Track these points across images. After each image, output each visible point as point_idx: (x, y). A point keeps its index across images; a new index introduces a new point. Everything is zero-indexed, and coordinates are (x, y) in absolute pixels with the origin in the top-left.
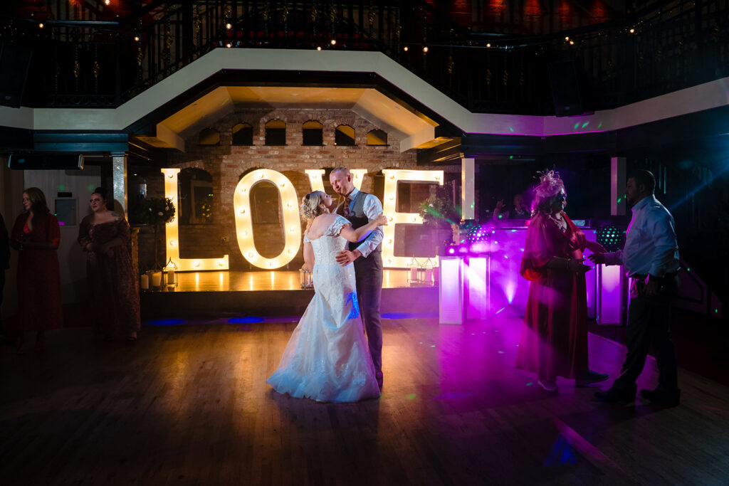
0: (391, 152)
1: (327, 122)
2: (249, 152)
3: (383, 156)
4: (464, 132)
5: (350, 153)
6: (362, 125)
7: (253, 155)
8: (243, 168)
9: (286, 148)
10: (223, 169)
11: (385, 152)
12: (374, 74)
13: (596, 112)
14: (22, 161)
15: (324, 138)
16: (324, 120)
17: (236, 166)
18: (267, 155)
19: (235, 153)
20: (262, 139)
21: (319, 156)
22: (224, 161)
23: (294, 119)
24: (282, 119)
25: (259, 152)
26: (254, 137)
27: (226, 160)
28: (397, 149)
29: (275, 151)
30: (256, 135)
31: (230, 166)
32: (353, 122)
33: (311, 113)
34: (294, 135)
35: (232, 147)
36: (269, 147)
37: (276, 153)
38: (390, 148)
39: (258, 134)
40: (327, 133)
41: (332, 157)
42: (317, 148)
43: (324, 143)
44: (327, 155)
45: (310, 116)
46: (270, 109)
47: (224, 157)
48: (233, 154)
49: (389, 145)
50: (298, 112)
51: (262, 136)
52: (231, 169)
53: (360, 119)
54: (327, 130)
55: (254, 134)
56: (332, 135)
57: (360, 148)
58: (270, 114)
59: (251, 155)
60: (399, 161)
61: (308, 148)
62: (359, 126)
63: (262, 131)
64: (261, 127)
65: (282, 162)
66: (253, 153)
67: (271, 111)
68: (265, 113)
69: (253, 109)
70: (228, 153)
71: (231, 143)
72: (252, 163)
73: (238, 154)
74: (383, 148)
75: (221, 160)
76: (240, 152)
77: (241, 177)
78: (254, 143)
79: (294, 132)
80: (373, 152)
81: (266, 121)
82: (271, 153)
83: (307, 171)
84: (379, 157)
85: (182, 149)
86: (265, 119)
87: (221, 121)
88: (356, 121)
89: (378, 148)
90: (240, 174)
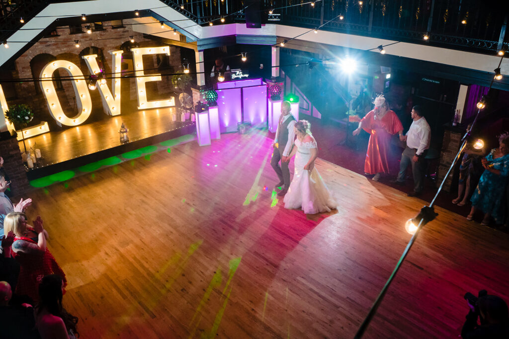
0: (127, 31)
3: (123, 35)
4: (199, 39)
5: (102, 35)
8: (31, 56)
9: (59, 37)
11: (123, 32)
12: (148, 10)
13: (266, 25)
17: (26, 56)
18: (47, 44)
25: (41, 43)
28: (131, 30)
34: (63, 27)
37: (53, 42)
41: (91, 39)
42: (80, 35)
44: (88, 39)
49: (126, 27)
52: (23, 58)
57: (107, 31)
61: (74, 35)
65: (58, 48)
72: (37, 51)
74: (122, 29)
80: (116, 33)
82: (49, 42)
83: (85, 57)
89: (119, 30)
90: (30, 61)
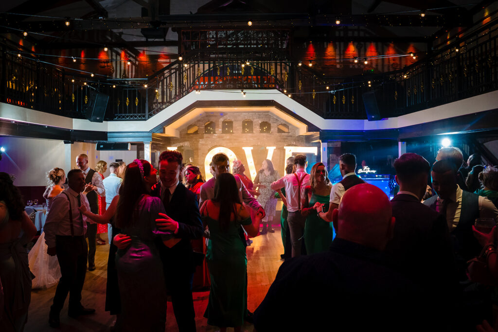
0: (291, 136)
1: (255, 120)
2: (214, 137)
3: (286, 139)
4: (321, 129)
5: (268, 137)
6: (275, 121)
7: (216, 139)
8: (210, 146)
9: (233, 135)
10: (200, 146)
11: (287, 136)
12: (273, 101)
13: (389, 118)
14: (102, 146)
15: (254, 129)
16: (254, 119)
17: (207, 145)
18: (223, 138)
19: (207, 137)
20: (220, 130)
21: (251, 139)
22: (200, 142)
23: (238, 119)
24: (231, 119)
25: (219, 137)
26: (216, 129)
29: (227, 136)
31: (203, 145)
33: (247, 116)
34: (238, 128)
35: (205, 134)
36: (224, 135)
37: (228, 137)
38: (290, 134)
39: (218, 127)
41: (258, 139)
42: (250, 134)
43: (254, 132)
44: (256, 138)
47: (201, 140)
48: (205, 138)
49: (290, 132)
50: (240, 115)
51: (220, 128)
53: (274, 118)
54: (256, 125)
55: (216, 127)
56: (258, 127)
57: (273, 134)
58: (225, 117)
59: (214, 139)
60: (295, 140)
61: (245, 134)
62: (273, 122)
63: (221, 126)
64: (220, 123)
65: (230, 142)
67: (225, 115)
68: (222, 116)
69: (215, 114)
70: (202, 138)
71: (204, 132)
74: (287, 134)
75: (199, 141)
77: (209, 150)
78: (216, 132)
79: (237, 126)
80: (280, 136)
81: (223, 120)
82: (225, 138)
83: (243, 148)
84: (285, 139)
85: (178, 136)
86: (222, 118)
87: (199, 121)
88: (271, 119)
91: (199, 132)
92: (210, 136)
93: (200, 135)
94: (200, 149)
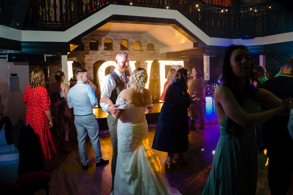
0: (156, 53)
1: (130, 40)
2: (98, 53)
4: (207, 45)
5: (141, 54)
6: (145, 41)
7: (99, 55)
8: (95, 61)
9: (114, 51)
10: (86, 61)
11: (154, 53)
12: (174, 20)
13: (256, 38)
15: (129, 47)
16: (129, 39)
17: (92, 60)
18: (106, 54)
19: (91, 54)
20: (103, 47)
22: (86, 57)
23: (117, 39)
24: (111, 38)
25: (102, 53)
26: (99, 46)
27: (87, 57)
28: (159, 52)
30: (100, 45)
31: (89, 60)
32: (141, 40)
33: (124, 36)
34: (117, 46)
35: (90, 51)
36: (106, 51)
37: (109, 54)
39: (101, 45)
40: (131, 45)
41: (133, 55)
43: (130, 49)
44: (131, 55)
45: (123, 37)
46: (106, 34)
47: (86, 56)
48: (90, 54)
49: (155, 50)
50: (118, 35)
51: (103, 46)
52: (90, 61)
53: (144, 39)
54: (131, 44)
55: (99, 45)
56: (132, 46)
57: (144, 52)
58: (106, 36)
59: (98, 55)
60: (159, 57)
62: (144, 42)
63: (103, 44)
64: (102, 42)
65: (112, 58)
66: (99, 54)
67: (106, 35)
68: (104, 35)
69: (98, 34)
70: (88, 54)
71: (89, 49)
72: (99, 58)
73: (92, 54)
74: (153, 51)
75: (85, 57)
76: (93, 53)
78: (99, 49)
79: (117, 44)
80: (149, 53)
81: (104, 39)
82: (107, 54)
84: (152, 55)
86: (103, 38)
88: (142, 40)
89: (151, 51)
90: (93, 63)
91: (84, 49)
92: (94, 52)
93: (86, 51)
94: (86, 64)
